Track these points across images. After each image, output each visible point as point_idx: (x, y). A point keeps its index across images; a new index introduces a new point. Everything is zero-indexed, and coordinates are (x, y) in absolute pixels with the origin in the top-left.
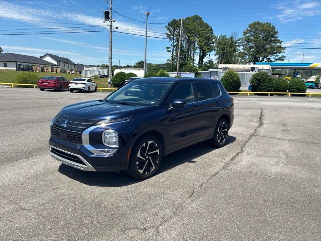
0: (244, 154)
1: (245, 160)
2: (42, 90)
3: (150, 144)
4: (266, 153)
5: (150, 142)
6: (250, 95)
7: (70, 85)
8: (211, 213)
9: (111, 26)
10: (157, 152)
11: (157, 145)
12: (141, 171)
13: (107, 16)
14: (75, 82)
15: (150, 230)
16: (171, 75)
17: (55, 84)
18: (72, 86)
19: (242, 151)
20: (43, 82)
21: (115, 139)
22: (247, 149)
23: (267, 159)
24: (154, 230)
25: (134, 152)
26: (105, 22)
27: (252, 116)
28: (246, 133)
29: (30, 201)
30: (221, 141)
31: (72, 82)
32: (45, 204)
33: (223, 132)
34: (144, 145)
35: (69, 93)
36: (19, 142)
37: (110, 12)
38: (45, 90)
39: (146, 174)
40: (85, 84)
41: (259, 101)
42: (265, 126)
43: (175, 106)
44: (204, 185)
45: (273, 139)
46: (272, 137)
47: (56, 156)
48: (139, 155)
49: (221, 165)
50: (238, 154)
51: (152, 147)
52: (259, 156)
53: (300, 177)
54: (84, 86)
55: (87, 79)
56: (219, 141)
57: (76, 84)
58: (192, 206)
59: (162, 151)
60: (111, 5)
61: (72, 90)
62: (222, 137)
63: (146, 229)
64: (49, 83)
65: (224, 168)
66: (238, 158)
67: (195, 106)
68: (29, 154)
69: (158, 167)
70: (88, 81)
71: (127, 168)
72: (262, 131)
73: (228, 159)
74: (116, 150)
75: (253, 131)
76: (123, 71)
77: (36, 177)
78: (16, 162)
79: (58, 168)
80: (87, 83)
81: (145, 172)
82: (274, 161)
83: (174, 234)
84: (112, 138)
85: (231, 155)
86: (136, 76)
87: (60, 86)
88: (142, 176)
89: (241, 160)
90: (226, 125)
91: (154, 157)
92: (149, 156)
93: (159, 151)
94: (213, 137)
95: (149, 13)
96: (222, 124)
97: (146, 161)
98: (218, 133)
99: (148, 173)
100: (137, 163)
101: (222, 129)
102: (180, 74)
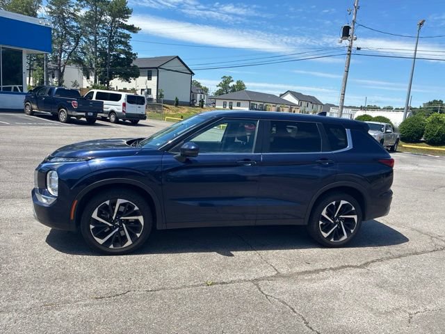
0: (354, 271)
3: (121, 204)
9: (350, 47)
10: (138, 220)
11: (136, 208)
13: (346, 32)
19: (362, 266)
26: (341, 42)
30: (334, 237)
33: (344, 220)
37: (352, 27)
39: (112, 247)
48: (95, 216)
49: (263, 274)
60: (354, 17)
62: (338, 229)
65: (255, 281)
66: (321, 275)
67: (248, 160)
73: (302, 269)
76: (367, 113)
81: (107, 244)
86: (388, 121)
88: (103, 248)
89: (325, 279)
90: (353, 209)
91: (134, 226)
92: (121, 222)
93: (141, 219)
94: (306, 223)
95: (424, 21)
96: (338, 204)
97: (115, 229)
98: (324, 218)
99: (115, 247)
100: (92, 227)
101: (340, 213)
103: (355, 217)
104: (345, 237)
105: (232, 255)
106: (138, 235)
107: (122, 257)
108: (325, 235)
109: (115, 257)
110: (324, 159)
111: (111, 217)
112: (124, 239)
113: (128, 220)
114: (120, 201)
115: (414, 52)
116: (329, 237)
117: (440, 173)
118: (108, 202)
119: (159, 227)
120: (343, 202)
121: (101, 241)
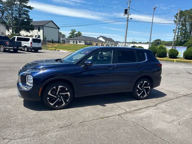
0: (153, 108)
1: (147, 112)
9: (128, 18)
10: (67, 94)
11: (67, 89)
13: (126, 12)
19: (155, 106)
22: (162, 105)
23: (167, 116)
30: (143, 95)
33: (145, 89)
37: (128, 9)
39: (57, 106)
43: (86, 65)
44: (84, 123)
48: (49, 94)
49: (120, 112)
50: (148, 107)
51: (63, 90)
52: (164, 112)
58: (53, 134)
60: (129, 5)
62: (143, 92)
65: (119, 115)
73: (134, 109)
74: (31, 87)
75: (190, 93)
81: (55, 105)
82: (172, 119)
85: (141, 107)
88: (53, 107)
89: (144, 112)
90: (149, 84)
91: (66, 97)
92: (60, 95)
93: (69, 93)
94: (132, 91)
95: (156, 7)
96: (143, 83)
97: (58, 98)
98: (138, 89)
99: (58, 106)
100: (48, 98)
101: (144, 86)
102: (175, 47)
103: (149, 87)
104: (146, 95)
105: (105, 106)
106: (68, 100)
107: (62, 110)
108: (139, 95)
109: (58, 110)
110: (138, 65)
111: (56, 94)
112: (62, 103)
113: (62, 94)
114: (60, 87)
115: (152, 20)
116: (140, 96)
117: (167, 68)
118: (55, 88)
119: (76, 97)
120: (145, 82)
121: (52, 104)
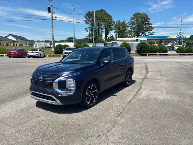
0: (142, 89)
1: (144, 93)
2: (10, 57)
3: (93, 87)
4: (154, 88)
5: (92, 85)
6: (137, 55)
7: (28, 53)
8: (133, 124)
9: (52, 16)
10: (96, 91)
11: (96, 87)
12: (88, 103)
13: (49, 10)
14: (31, 51)
15: (102, 136)
16: (90, 45)
17: (19, 53)
18: (29, 54)
19: (141, 88)
20: (11, 52)
21: (73, 85)
22: (143, 86)
23: (156, 92)
24: (104, 136)
25: (84, 92)
26: (48, 14)
27: (141, 68)
28: (141, 78)
29: (25, 126)
30: (129, 83)
31: (29, 51)
32: (34, 126)
33: (129, 77)
34: (89, 87)
35: (28, 58)
36: (5, 90)
37: (51, 7)
38: (12, 57)
39: (91, 104)
40: (38, 52)
41: (143, 59)
42: (149, 73)
43: (105, 63)
44: (125, 109)
45: (156, 80)
46: (155, 79)
47: (35, 97)
48: (87, 94)
49: (131, 97)
50: (139, 89)
51: (94, 88)
52: (151, 90)
53: (176, 100)
54: (37, 54)
55: (39, 49)
56: (127, 83)
57: (32, 52)
58: (122, 120)
59: (99, 90)
60: (51, 3)
61: (29, 57)
62: (129, 80)
63: (99, 136)
64: (14, 53)
65: (133, 98)
66: (140, 92)
67: (115, 63)
68: (14, 97)
69: (97, 100)
70: (40, 51)
71: (81, 101)
72: (149, 76)
73: (134, 93)
74: (74, 91)
75: (144, 76)
76: (60, 43)
77: (23, 111)
78: (7, 103)
79: (35, 104)
80: (39, 52)
81: (90, 103)
82: (160, 92)
83: (116, 137)
84: (71, 84)
85: (136, 90)
86: (68, 46)
87: (22, 54)
88: (89, 105)
89: (142, 93)
90: (131, 74)
92: (92, 94)
94: (124, 80)
95: (75, 8)
97: (91, 97)
98: (127, 78)
100: (86, 98)
102: (95, 44)
105: (116, 96)
106: (97, 97)
111: (90, 93)
113: (94, 92)
120: (129, 72)
